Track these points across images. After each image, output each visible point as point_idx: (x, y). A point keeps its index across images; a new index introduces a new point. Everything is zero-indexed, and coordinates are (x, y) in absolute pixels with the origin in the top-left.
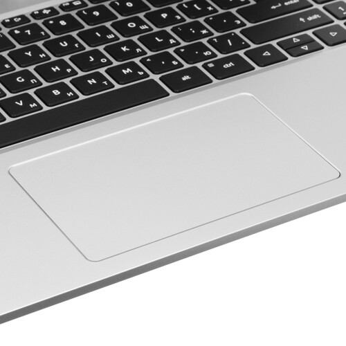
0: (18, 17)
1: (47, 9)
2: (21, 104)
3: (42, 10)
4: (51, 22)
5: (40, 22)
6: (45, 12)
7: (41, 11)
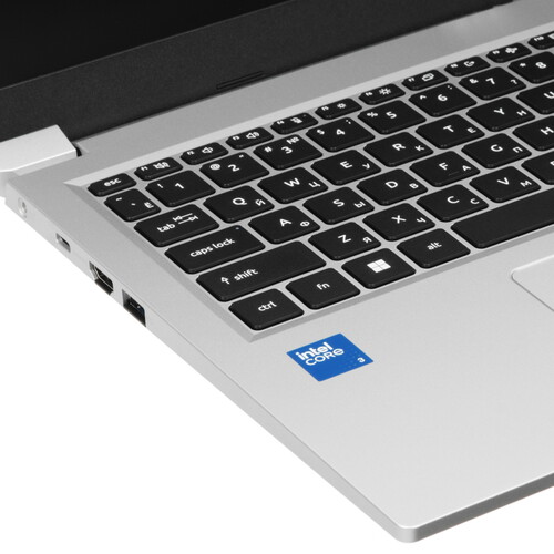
0: (470, 60)
1: (512, 46)
2: (507, 183)
3: (505, 48)
4: (523, 65)
5: (505, 66)
6: (509, 50)
7: (502, 50)
